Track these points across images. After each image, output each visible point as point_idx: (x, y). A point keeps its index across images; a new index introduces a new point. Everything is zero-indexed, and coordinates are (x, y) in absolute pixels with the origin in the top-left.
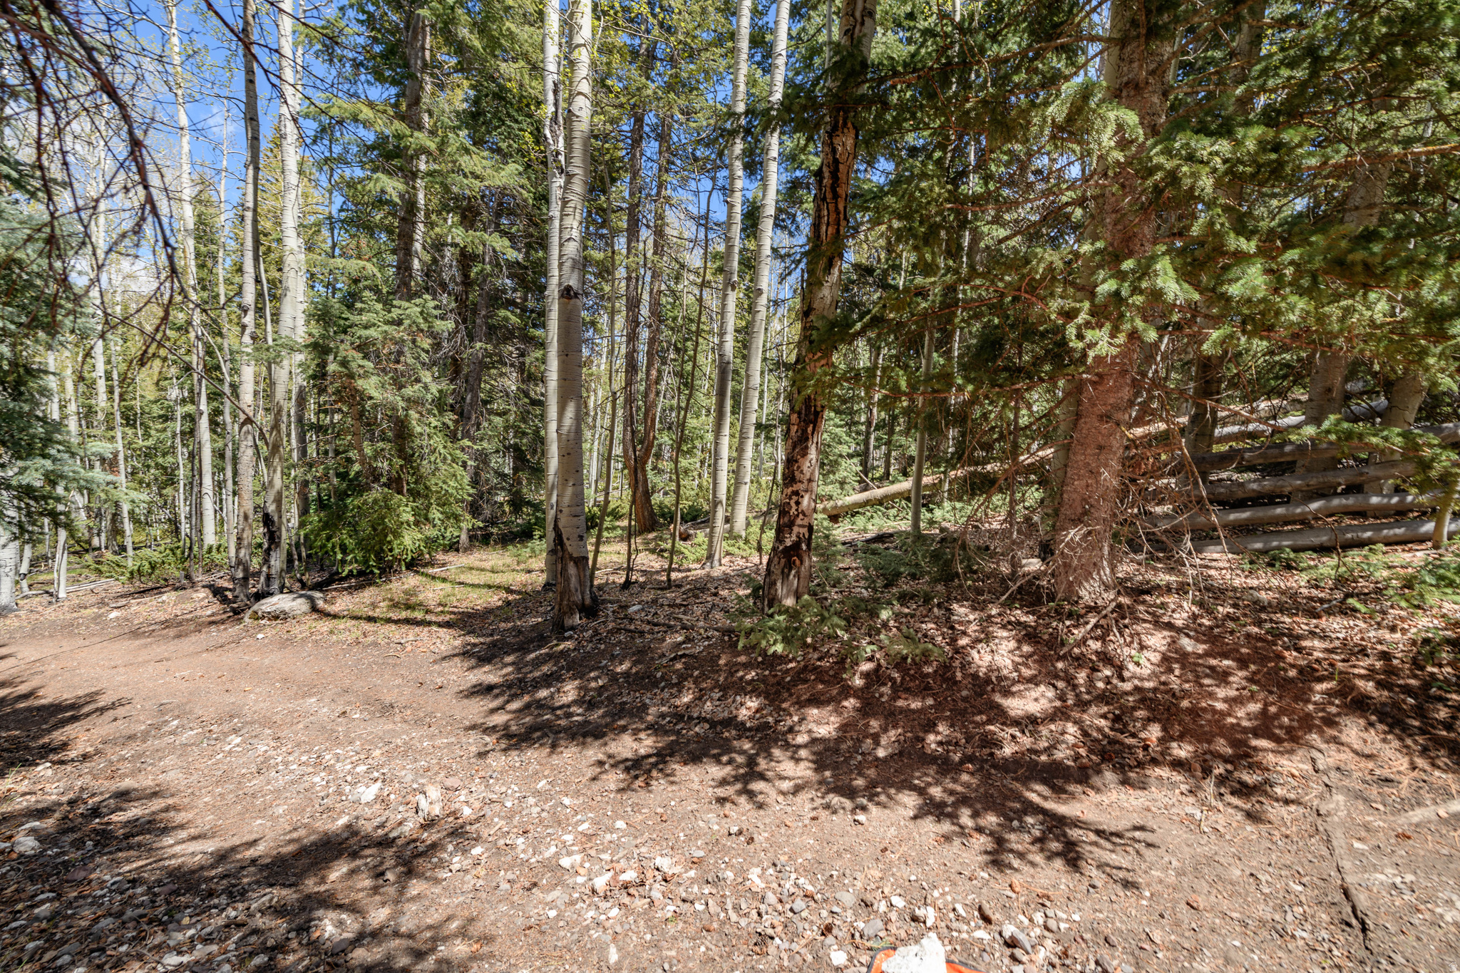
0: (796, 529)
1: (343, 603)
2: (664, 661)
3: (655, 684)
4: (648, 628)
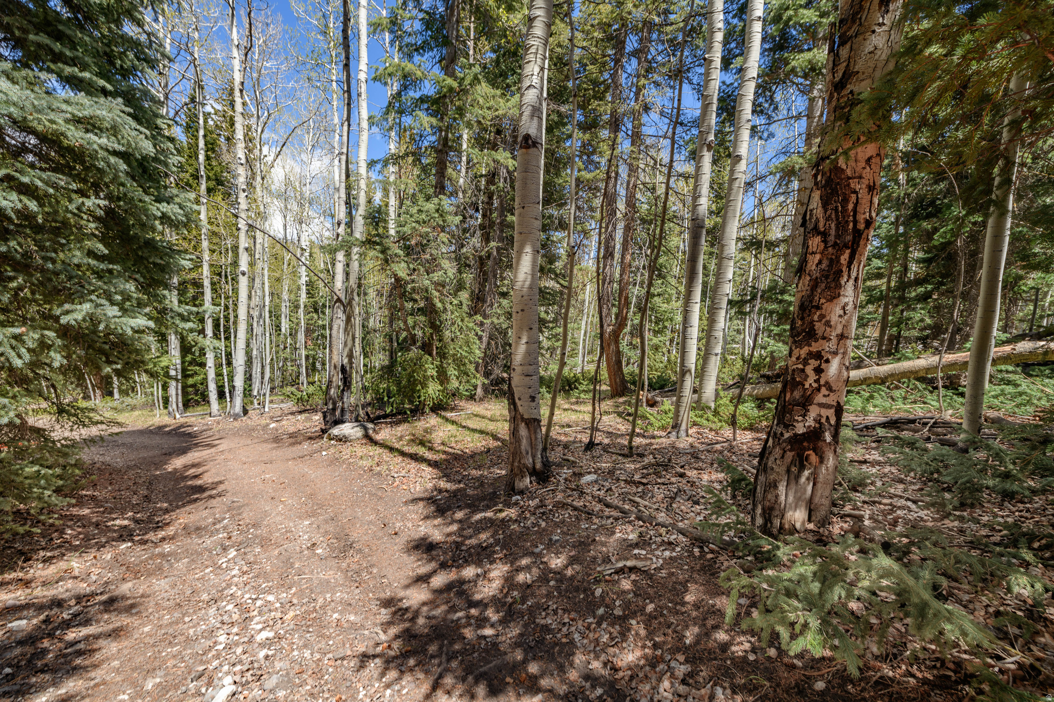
1: (385, 434)
2: (608, 570)
4: (598, 507)
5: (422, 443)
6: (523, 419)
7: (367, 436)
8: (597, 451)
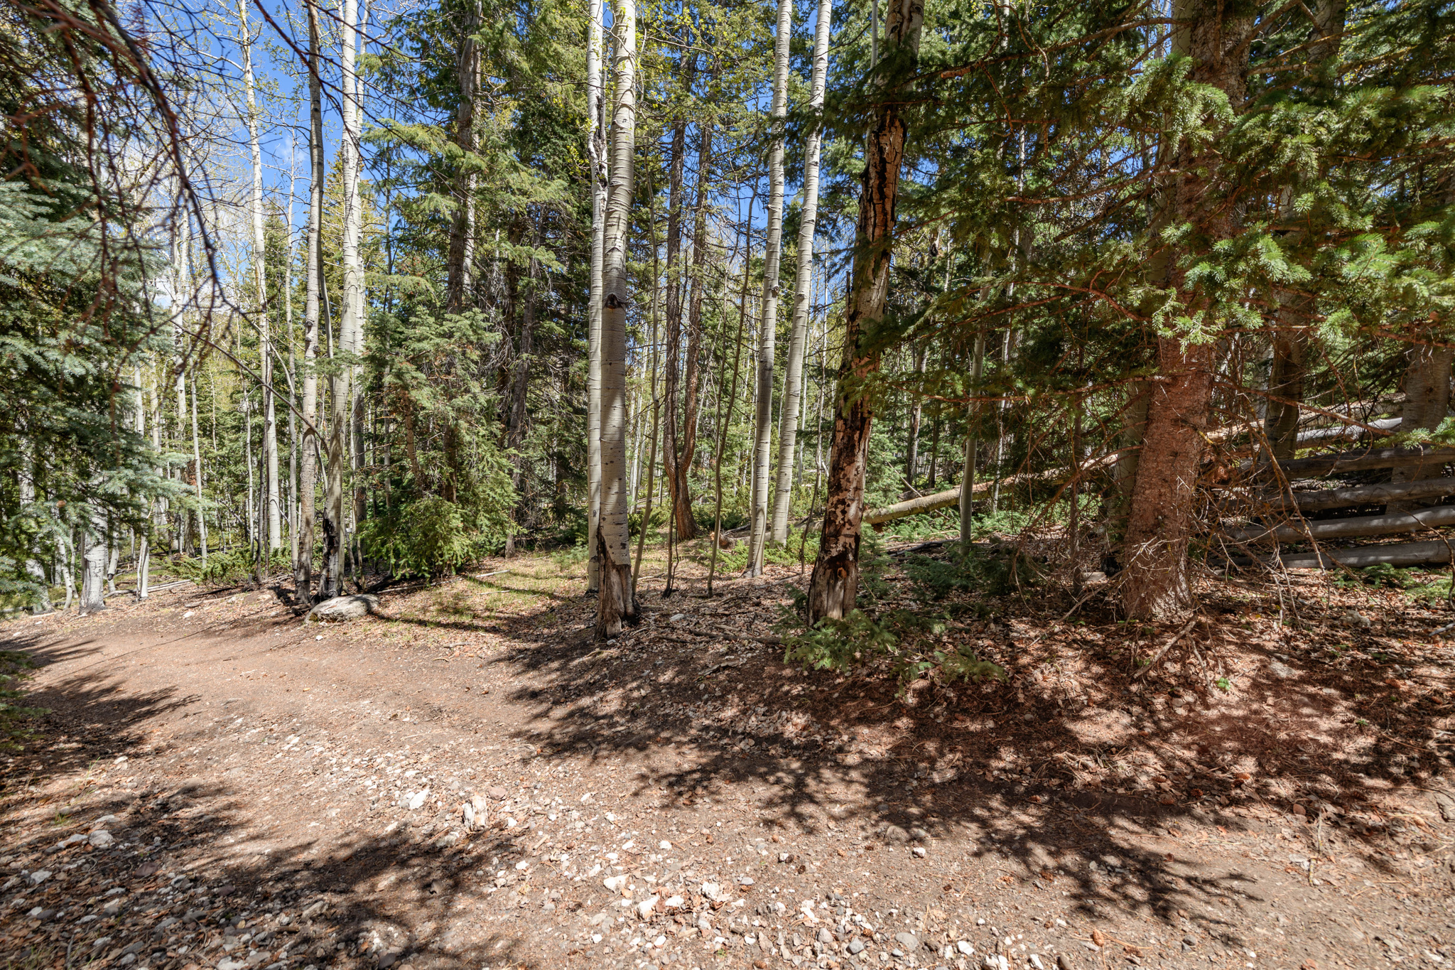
0: (842, 540)
1: (396, 606)
2: (707, 672)
3: (698, 696)
4: (689, 637)
5: (457, 611)
6: (614, 566)
7: (370, 612)
8: (676, 597)
